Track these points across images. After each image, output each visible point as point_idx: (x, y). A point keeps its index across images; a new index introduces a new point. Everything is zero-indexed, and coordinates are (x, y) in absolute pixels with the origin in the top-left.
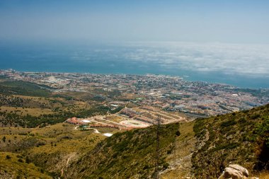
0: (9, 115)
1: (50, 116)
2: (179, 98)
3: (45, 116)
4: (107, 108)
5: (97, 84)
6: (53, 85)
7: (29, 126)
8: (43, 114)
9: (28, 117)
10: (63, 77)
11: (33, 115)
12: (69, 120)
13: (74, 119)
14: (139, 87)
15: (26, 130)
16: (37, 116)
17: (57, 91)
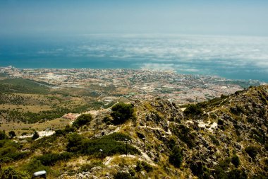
0: (12, 113)
1: (49, 112)
2: (169, 92)
3: (44, 112)
4: (101, 104)
5: (93, 80)
6: (51, 82)
7: (30, 122)
8: (42, 110)
9: (29, 114)
10: (61, 74)
11: (33, 112)
12: (65, 115)
13: (70, 114)
14: (133, 81)
15: (27, 125)
16: (37, 112)
17: (55, 88)
